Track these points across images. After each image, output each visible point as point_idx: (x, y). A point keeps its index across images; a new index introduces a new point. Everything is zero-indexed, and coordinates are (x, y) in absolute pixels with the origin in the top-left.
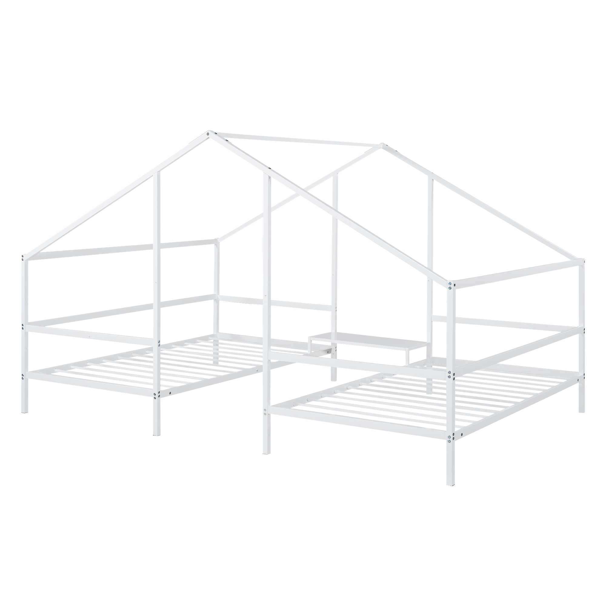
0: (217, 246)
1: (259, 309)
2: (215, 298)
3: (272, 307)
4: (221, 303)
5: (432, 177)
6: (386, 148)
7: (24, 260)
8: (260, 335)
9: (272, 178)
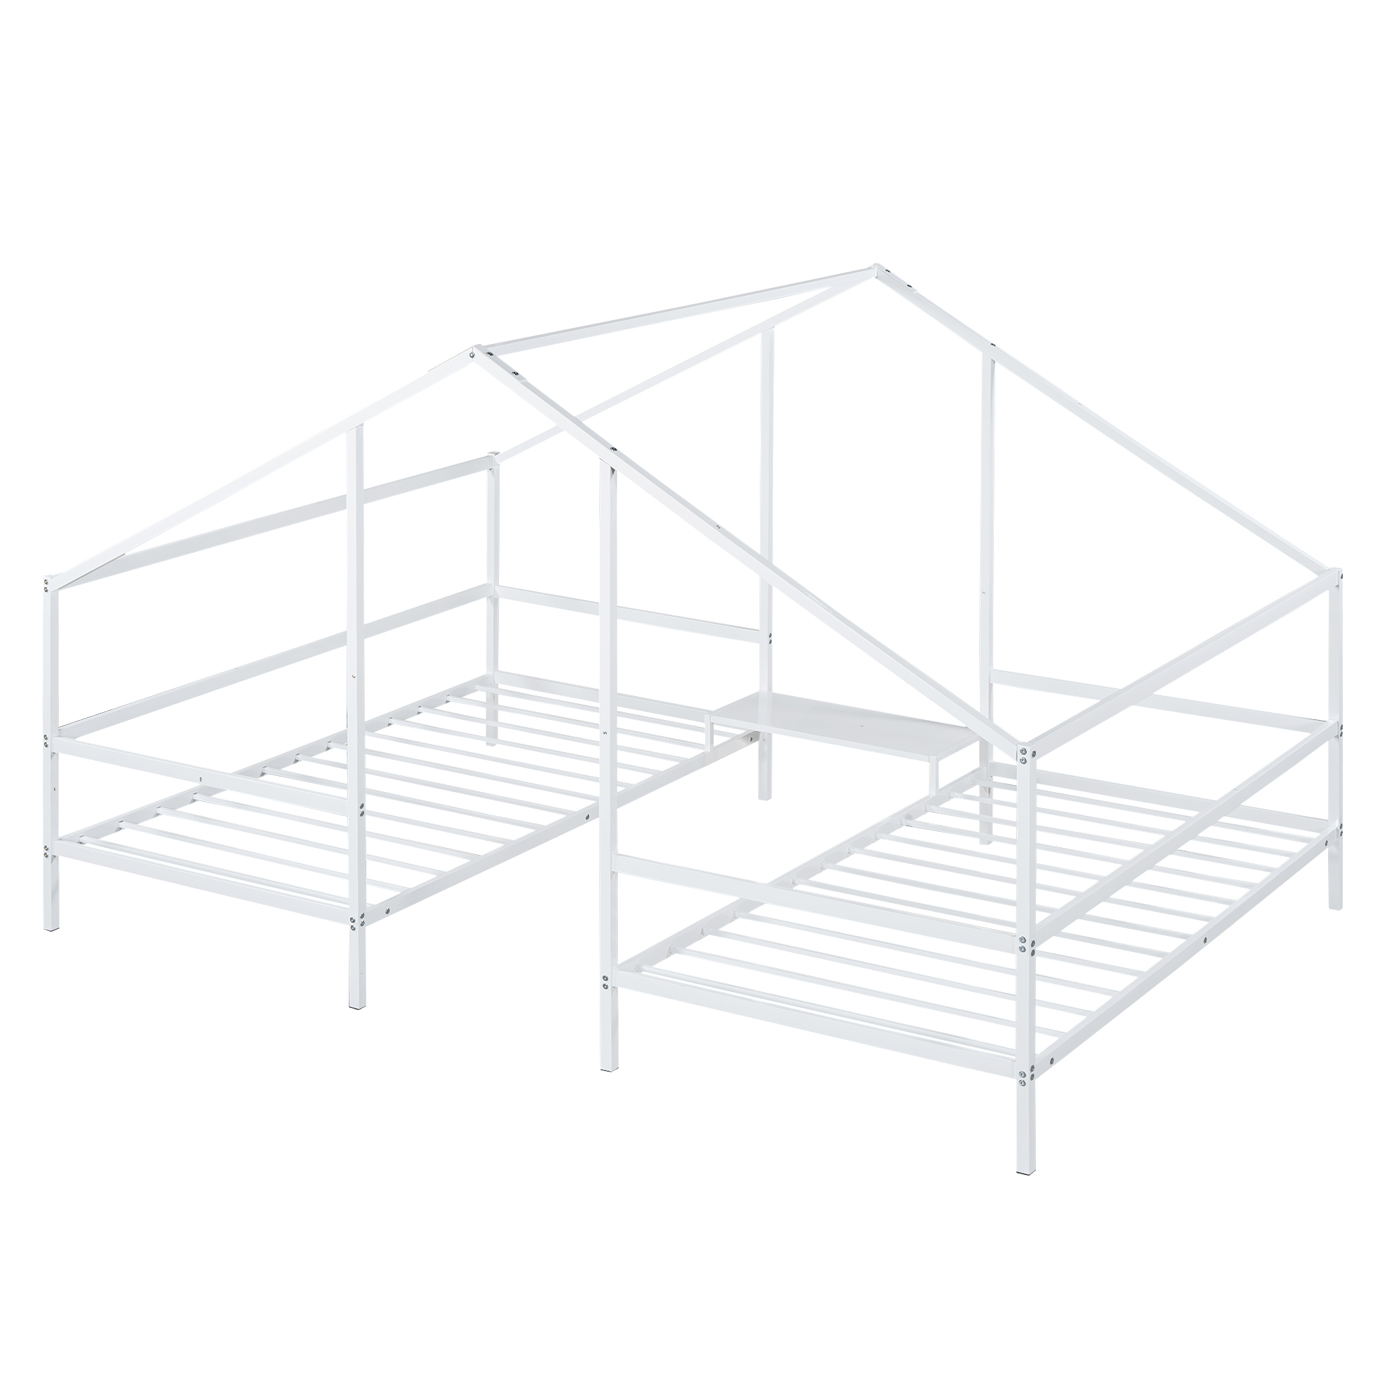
0: (493, 473)
1: (592, 625)
2: (490, 593)
3: (620, 623)
4: (502, 602)
5: (993, 356)
6: (886, 275)
7: (49, 591)
8: (595, 683)
9: (618, 473)
